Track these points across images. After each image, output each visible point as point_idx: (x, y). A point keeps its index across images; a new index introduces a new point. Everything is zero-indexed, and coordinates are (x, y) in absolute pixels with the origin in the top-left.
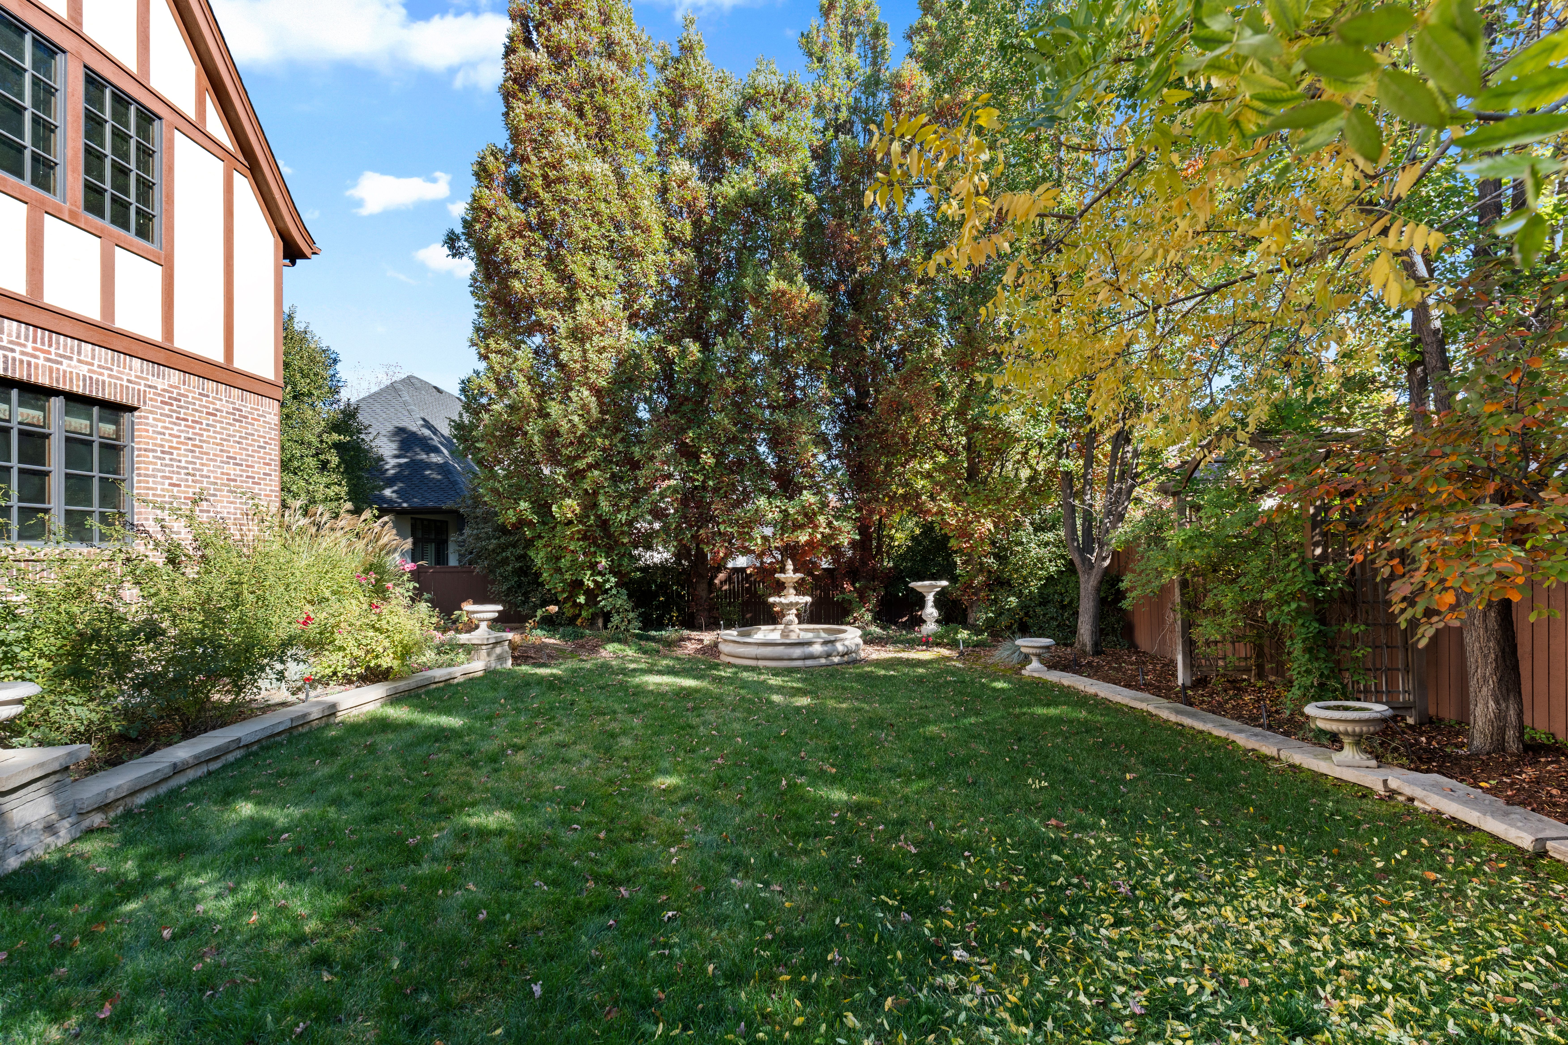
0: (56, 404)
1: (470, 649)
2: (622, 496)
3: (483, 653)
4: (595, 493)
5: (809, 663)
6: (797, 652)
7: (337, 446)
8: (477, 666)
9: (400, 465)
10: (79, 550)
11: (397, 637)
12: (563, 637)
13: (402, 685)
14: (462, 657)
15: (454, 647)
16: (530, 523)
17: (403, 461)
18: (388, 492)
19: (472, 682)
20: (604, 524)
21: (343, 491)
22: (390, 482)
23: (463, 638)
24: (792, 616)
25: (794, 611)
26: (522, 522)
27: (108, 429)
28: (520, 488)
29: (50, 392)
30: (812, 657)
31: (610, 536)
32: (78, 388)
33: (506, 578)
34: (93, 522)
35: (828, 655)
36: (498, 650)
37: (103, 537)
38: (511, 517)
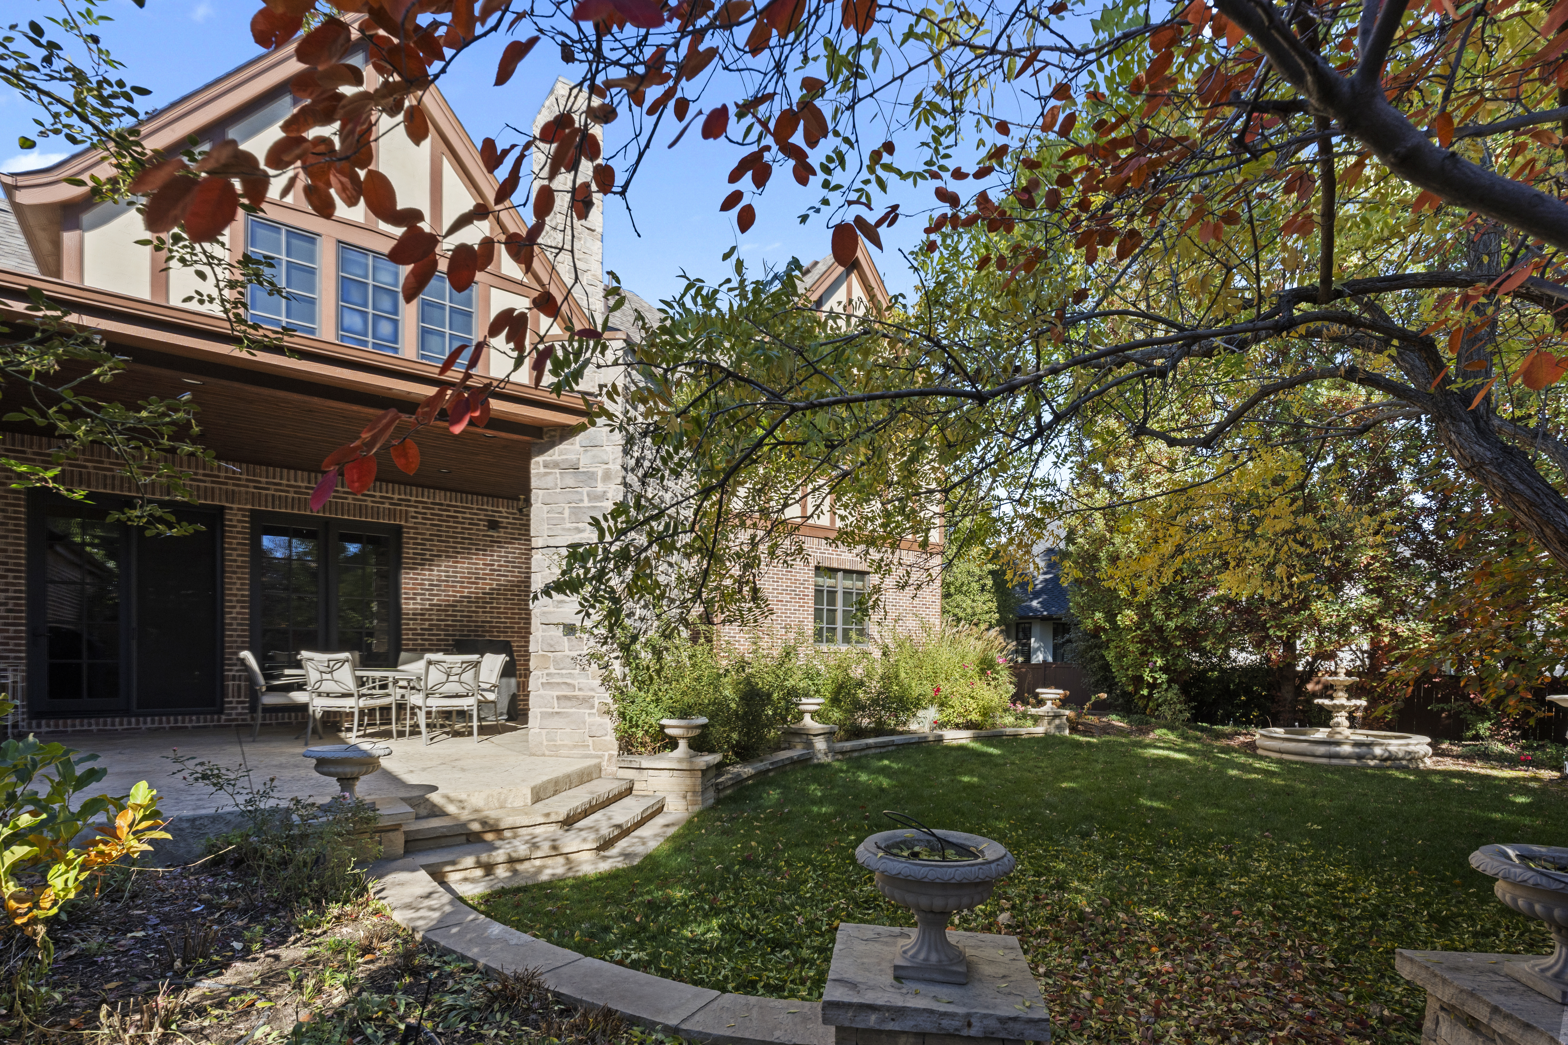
0: (840, 575)
1: (1036, 719)
2: (1171, 606)
3: (1046, 722)
4: (1149, 604)
5: (1334, 761)
6: (1322, 749)
7: (991, 572)
8: (1040, 730)
9: (1046, 580)
10: (844, 648)
11: (981, 703)
12: (1129, 722)
13: (983, 733)
14: (1030, 722)
15: (1024, 716)
16: (1105, 630)
17: (1048, 576)
18: (1035, 603)
19: (1034, 740)
20: (1159, 629)
21: (994, 605)
22: (1036, 595)
23: (1033, 711)
24: (1341, 718)
25: (1344, 714)
26: (1098, 629)
27: (860, 584)
28: (1097, 602)
29: (837, 570)
30: (1337, 756)
31: (1164, 640)
32: (847, 567)
33: (1095, 674)
34: (853, 635)
35: (1360, 757)
36: (1057, 722)
37: (857, 642)
38: (1089, 624)
